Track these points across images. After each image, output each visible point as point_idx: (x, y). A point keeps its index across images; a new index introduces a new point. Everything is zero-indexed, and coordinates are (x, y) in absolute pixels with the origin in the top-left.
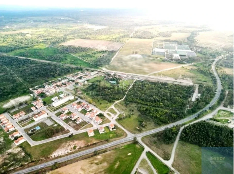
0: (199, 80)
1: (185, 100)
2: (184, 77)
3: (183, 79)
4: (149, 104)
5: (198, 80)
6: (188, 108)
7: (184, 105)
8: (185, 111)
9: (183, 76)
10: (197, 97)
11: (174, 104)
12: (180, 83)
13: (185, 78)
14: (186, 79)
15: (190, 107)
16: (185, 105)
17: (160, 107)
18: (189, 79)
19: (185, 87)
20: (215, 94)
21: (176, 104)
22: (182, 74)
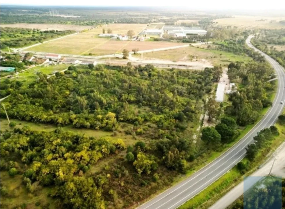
0: (227, 61)
1: (195, 101)
2: (193, 58)
3: (192, 61)
4: (60, 120)
5: (223, 61)
6: (206, 125)
7: (190, 113)
8: (195, 137)
9: (191, 56)
10: (229, 92)
11: (157, 114)
12: (184, 67)
13: (194, 60)
14: (196, 60)
15: (209, 121)
16: (194, 114)
17: (101, 128)
18: (203, 60)
19: (196, 72)
20: (275, 81)
21: (162, 113)
22: (189, 54)
